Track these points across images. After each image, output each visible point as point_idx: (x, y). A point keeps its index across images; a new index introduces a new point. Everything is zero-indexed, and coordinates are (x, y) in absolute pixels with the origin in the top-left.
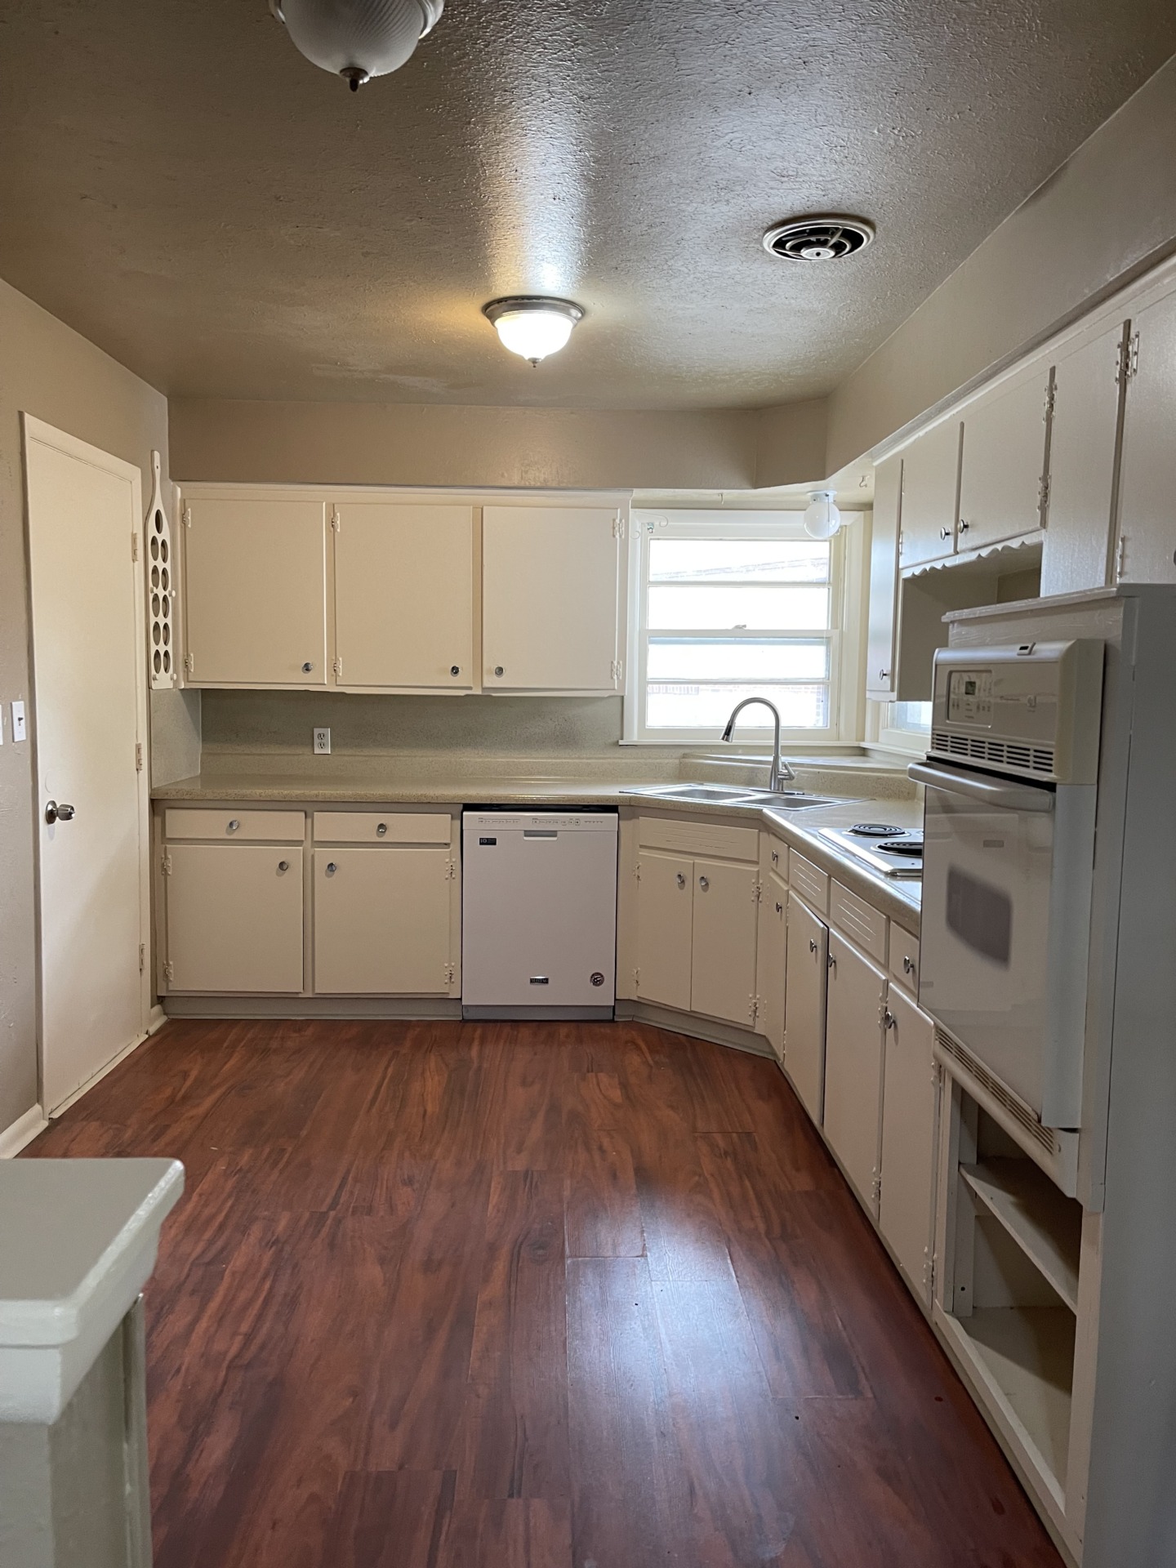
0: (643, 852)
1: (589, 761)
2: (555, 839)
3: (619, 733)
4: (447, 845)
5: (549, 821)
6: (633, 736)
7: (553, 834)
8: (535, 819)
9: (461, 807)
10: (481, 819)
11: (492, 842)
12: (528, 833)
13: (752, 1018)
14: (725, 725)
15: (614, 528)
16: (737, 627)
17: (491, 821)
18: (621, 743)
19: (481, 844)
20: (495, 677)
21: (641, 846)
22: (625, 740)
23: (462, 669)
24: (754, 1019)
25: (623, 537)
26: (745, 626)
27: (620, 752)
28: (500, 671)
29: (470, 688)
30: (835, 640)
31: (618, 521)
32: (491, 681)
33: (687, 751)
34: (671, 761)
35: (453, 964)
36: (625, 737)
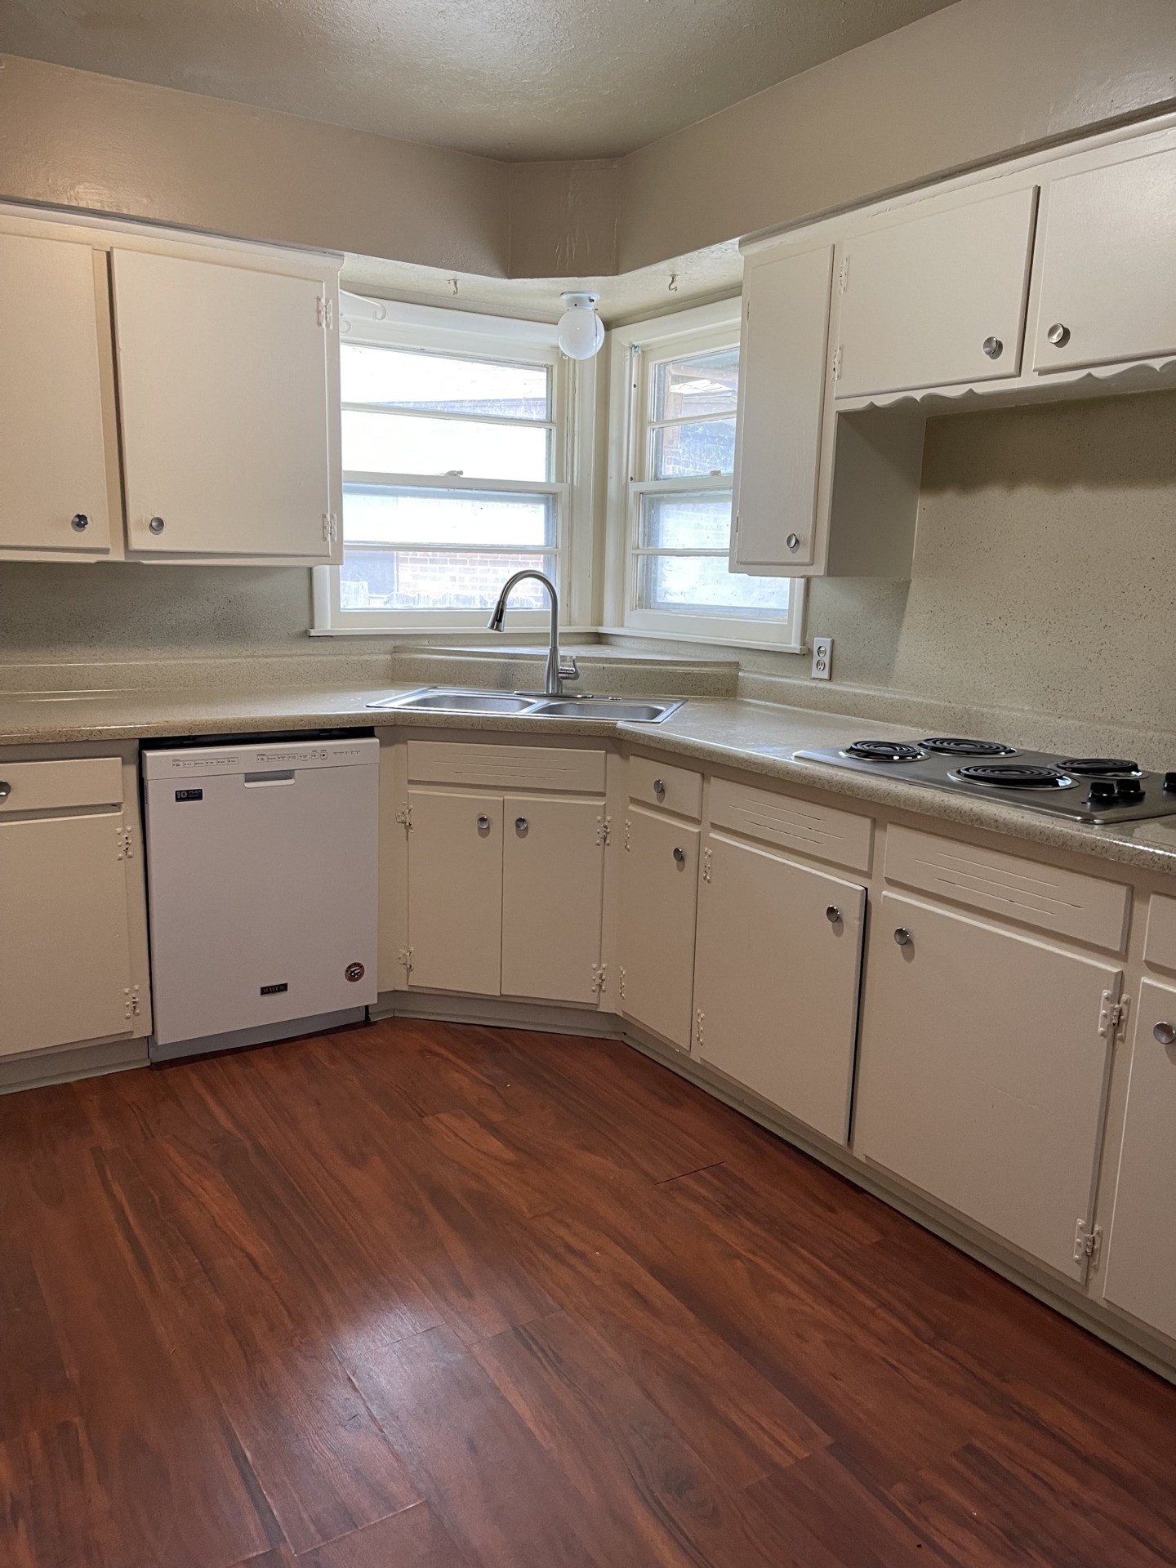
0: (414, 790)
1: (268, 660)
2: (291, 782)
3: (306, 620)
4: (116, 806)
5: (282, 756)
6: (325, 624)
7: (288, 775)
8: (261, 755)
9: (137, 743)
10: (176, 762)
11: (196, 795)
12: (251, 777)
13: (596, 993)
14: (492, 606)
15: (319, 312)
16: (452, 474)
17: (193, 763)
18: (313, 633)
19: (178, 799)
20: (149, 533)
21: (410, 782)
22: (316, 629)
23: (92, 520)
24: (599, 996)
25: (331, 327)
26: (461, 473)
27: (309, 647)
28: (158, 525)
29: (106, 551)
30: (564, 498)
31: (323, 301)
32: (142, 540)
33: (398, 643)
34: (381, 657)
35: (136, 987)
36: (316, 625)
